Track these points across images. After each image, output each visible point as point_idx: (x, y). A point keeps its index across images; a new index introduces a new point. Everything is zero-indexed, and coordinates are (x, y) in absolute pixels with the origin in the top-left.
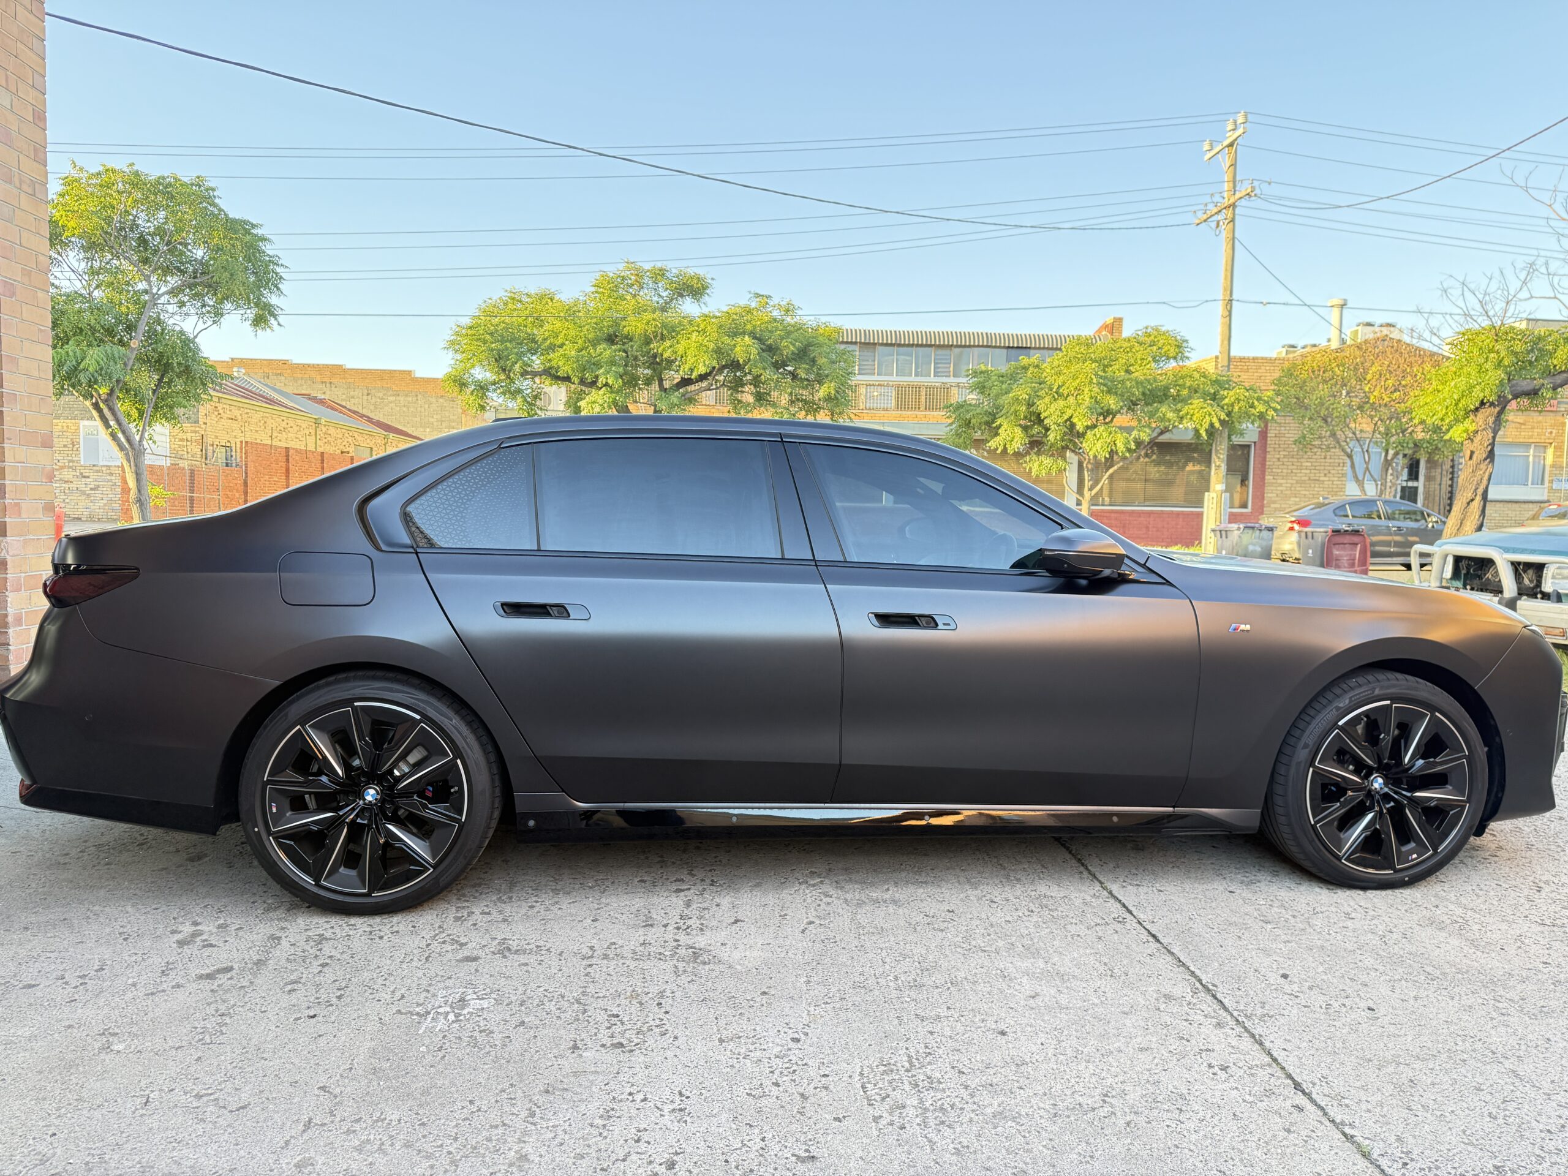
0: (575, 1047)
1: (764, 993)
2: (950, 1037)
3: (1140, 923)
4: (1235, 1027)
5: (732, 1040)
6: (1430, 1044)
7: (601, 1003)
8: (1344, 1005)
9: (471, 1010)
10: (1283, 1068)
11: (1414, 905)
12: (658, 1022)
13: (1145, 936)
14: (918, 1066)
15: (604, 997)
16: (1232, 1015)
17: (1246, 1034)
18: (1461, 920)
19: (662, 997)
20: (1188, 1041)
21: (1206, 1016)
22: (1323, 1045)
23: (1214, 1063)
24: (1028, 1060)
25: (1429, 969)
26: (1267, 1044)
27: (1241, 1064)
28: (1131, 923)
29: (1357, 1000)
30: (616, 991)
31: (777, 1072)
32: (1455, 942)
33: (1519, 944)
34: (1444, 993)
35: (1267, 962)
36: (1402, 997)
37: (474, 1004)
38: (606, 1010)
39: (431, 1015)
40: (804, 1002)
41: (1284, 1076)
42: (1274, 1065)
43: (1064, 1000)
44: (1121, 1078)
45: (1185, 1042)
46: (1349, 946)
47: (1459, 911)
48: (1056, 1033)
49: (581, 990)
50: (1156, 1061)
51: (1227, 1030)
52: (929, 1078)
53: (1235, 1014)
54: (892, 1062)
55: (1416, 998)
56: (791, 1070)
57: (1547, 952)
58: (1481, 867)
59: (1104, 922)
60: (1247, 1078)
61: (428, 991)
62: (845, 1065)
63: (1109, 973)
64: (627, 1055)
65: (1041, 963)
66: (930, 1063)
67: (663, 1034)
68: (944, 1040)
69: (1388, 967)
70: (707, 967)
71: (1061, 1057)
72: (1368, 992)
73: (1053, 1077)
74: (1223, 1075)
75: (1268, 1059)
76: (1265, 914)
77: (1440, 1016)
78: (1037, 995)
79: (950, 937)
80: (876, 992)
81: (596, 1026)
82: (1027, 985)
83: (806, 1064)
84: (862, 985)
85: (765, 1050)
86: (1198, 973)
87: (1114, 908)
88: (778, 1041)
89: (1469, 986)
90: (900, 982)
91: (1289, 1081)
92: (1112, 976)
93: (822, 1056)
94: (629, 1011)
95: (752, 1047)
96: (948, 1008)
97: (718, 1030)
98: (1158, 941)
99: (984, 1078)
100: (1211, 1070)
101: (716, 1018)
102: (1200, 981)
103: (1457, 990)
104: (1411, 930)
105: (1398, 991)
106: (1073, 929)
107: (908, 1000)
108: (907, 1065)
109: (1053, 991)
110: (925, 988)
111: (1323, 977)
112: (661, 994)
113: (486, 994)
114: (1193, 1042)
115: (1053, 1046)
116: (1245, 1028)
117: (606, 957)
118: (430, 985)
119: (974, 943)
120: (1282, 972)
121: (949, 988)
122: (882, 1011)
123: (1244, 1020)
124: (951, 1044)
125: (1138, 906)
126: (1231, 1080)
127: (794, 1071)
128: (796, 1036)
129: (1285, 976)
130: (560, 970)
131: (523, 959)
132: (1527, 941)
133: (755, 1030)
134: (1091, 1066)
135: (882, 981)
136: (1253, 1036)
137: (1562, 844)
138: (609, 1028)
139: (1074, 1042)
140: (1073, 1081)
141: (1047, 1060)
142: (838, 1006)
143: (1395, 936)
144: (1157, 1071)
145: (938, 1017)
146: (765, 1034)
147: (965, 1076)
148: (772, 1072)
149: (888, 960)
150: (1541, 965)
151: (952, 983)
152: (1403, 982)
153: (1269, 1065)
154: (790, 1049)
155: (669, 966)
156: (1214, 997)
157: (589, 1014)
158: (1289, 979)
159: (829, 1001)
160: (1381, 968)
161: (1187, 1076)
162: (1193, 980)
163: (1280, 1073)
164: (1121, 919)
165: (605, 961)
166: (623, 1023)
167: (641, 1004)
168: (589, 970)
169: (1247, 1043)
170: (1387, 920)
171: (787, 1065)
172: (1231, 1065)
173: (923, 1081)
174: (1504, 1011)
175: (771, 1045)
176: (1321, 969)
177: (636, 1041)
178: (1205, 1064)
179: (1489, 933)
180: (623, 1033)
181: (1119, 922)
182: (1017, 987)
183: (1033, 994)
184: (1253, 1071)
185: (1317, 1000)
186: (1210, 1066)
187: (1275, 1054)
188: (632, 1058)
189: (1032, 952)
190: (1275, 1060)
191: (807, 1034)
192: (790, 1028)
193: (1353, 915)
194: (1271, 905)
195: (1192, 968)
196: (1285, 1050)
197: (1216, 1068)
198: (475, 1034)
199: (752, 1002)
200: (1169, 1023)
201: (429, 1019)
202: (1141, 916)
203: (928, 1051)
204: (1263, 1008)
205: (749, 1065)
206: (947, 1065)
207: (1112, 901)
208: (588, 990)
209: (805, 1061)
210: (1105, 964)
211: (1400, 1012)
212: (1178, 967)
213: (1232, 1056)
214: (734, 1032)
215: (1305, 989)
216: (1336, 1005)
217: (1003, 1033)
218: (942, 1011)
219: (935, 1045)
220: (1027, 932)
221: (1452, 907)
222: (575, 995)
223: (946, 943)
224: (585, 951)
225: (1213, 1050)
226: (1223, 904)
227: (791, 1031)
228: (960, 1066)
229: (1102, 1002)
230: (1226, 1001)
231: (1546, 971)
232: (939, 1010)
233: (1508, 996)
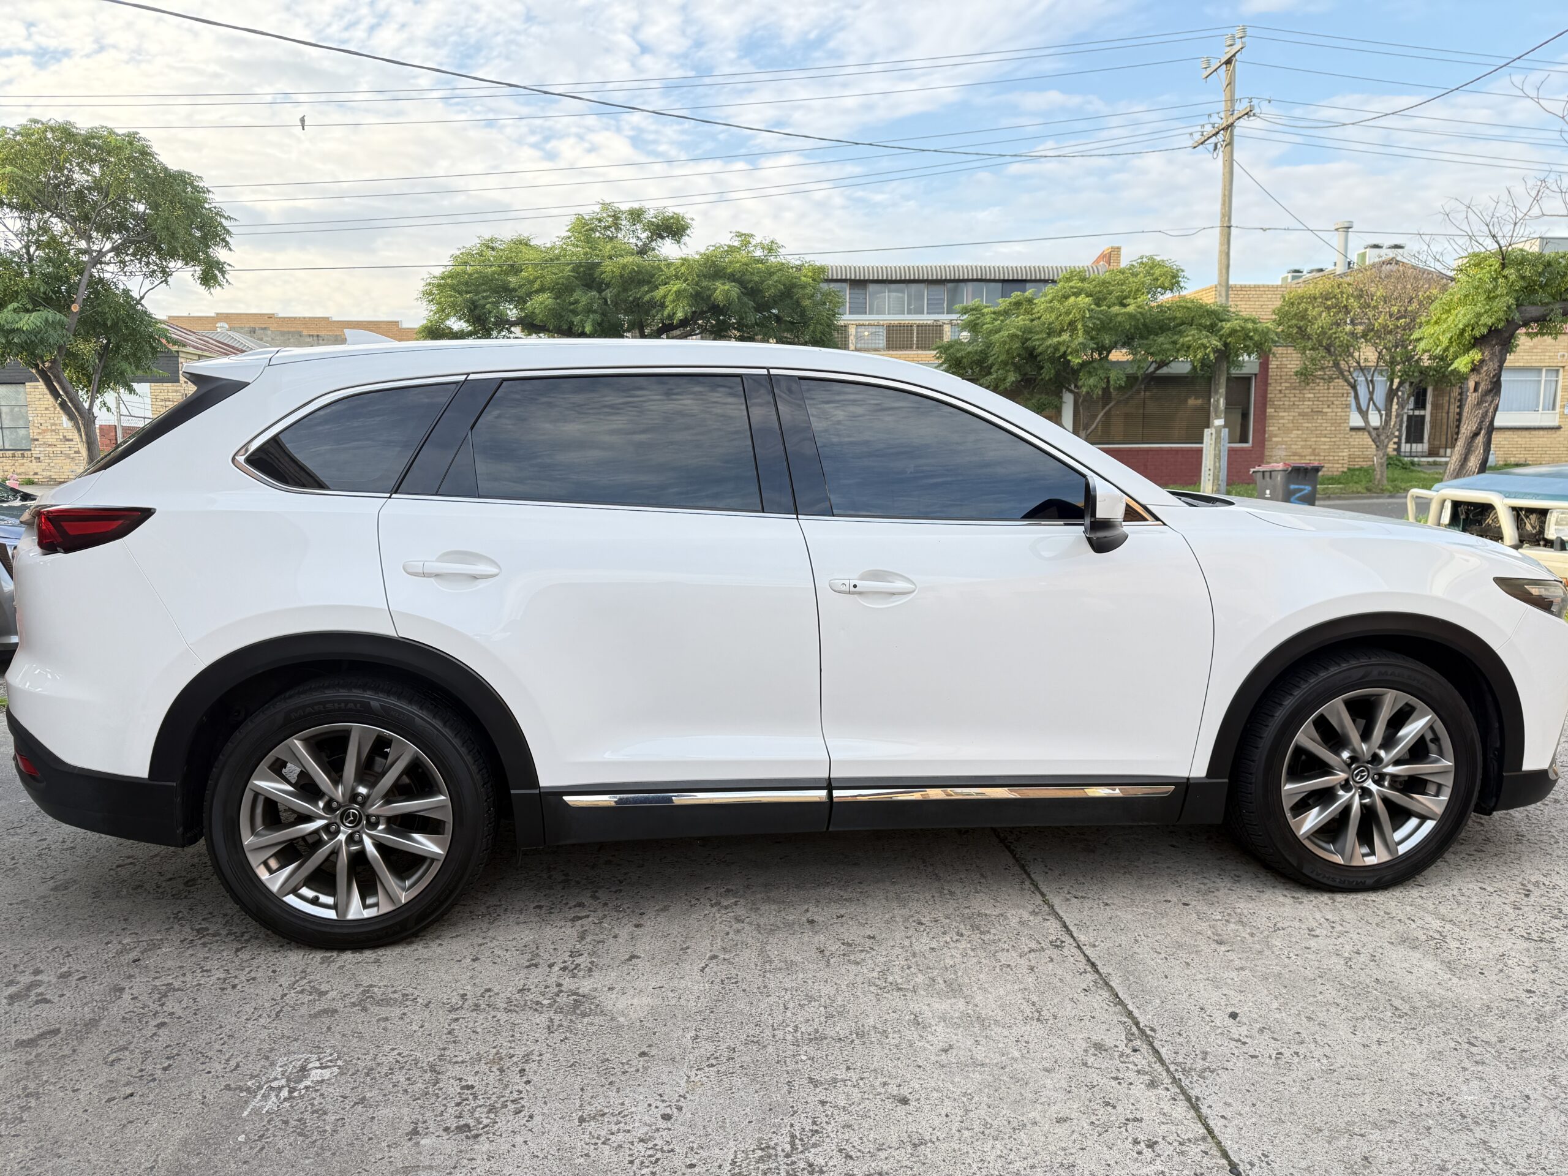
0: (415, 1132)
1: (643, 1054)
2: (844, 1107)
3: (1079, 947)
4: (1170, 1086)
5: (594, 1118)
6: (1390, 1106)
7: (457, 1071)
8: (1297, 1053)
9: (309, 1083)
10: (1219, 1143)
11: (1386, 916)
12: (515, 1095)
13: (1082, 965)
14: (800, 1148)
15: (463, 1062)
16: (1168, 1070)
17: (1181, 1097)
18: (1437, 936)
19: (527, 1062)
20: (1114, 1107)
21: (1138, 1072)
22: (1269, 1110)
23: (1141, 1137)
24: (927, 1138)
25: (1397, 1002)
26: (1204, 1110)
27: (1171, 1138)
28: (1070, 948)
29: (1312, 1046)
30: (478, 1054)
31: (637, 1162)
32: (1430, 965)
33: (1500, 966)
34: (1412, 1034)
35: (1215, 996)
36: (1364, 1041)
37: (316, 1075)
38: (460, 1079)
39: (262, 1092)
40: (686, 1064)
41: (1219, 1154)
42: (1209, 1139)
43: (980, 1053)
44: (1030, 1161)
45: (1110, 1108)
46: (1308, 973)
47: (1436, 924)
48: (965, 1099)
49: (438, 1053)
50: (1075, 1136)
51: (1160, 1091)
52: (811, 1165)
53: (1172, 1068)
54: (772, 1144)
55: (1379, 1042)
56: (653, 1159)
57: (1532, 976)
58: (1464, 865)
59: (1039, 947)
60: (1176, 1158)
61: (267, 1058)
62: (717, 1151)
63: (1036, 1015)
64: (471, 1142)
65: (961, 1004)
66: (815, 1145)
67: (517, 1112)
68: (836, 1112)
69: (1351, 1001)
70: (586, 1020)
71: (967, 1133)
72: (1325, 1035)
73: (952, 1162)
74: (1148, 1154)
75: (1202, 1131)
76: (1220, 932)
77: (1405, 1066)
78: (951, 1047)
79: (866, 971)
80: (770, 1049)
81: (445, 1102)
82: (941, 1034)
83: (672, 1150)
84: (755, 1039)
85: (629, 1131)
86: (1136, 1013)
87: (1052, 928)
88: (646, 1118)
89: (1441, 1025)
90: (799, 1034)
91: (1224, 1162)
92: (1038, 1020)
93: (692, 1138)
94: (485, 1080)
95: (614, 1128)
96: (848, 1068)
97: (581, 1106)
98: (1097, 971)
99: (873, 1165)
100: (1138, 1148)
101: (582, 1089)
102: (1137, 1024)
103: (1427, 1030)
104: (1380, 950)
105: (1359, 1033)
106: (1003, 957)
107: (804, 1058)
108: (788, 1148)
109: (970, 1042)
110: (825, 1042)
111: (1277, 1016)
112: (527, 1058)
113: (331, 1061)
114: (1120, 1109)
115: (959, 1118)
116: (1181, 1088)
117: (476, 1007)
118: (272, 1050)
119: (890, 979)
120: (1230, 1010)
121: (852, 1041)
122: (771, 1075)
123: (1182, 1077)
124: (843, 1118)
125: (1080, 925)
126: (1158, 1162)
127: (658, 1160)
128: (668, 1111)
129: (1233, 1016)
130: (422, 1027)
131: (384, 1011)
132: (1510, 962)
133: (623, 1104)
134: (999, 1146)
135: (779, 1034)
136: (1188, 1099)
137: (1555, 834)
138: (458, 1104)
139: (983, 1111)
140: (975, 1166)
141: (949, 1137)
142: (723, 1068)
143: (1363, 958)
144: (1073, 1151)
145: (835, 1081)
146: (633, 1109)
147: (852, 1162)
148: (631, 1162)
149: (791, 1005)
150: (1524, 995)
151: (857, 1034)
152: (1367, 1020)
153: (1204, 1139)
154: (658, 1130)
155: (542, 1019)
156: (1151, 1044)
157: (441, 1085)
158: (1238, 1019)
159: (714, 1062)
160: (1343, 1002)
161: (1108, 1157)
162: (1129, 1022)
163: (1215, 1151)
164: (1058, 943)
165: (474, 1014)
166: (475, 1098)
167: (501, 1070)
168: (454, 1026)
169: (1181, 1110)
170: (1355, 937)
171: (650, 1152)
172: (1160, 1140)
173: (804, 1169)
174: (1478, 1058)
175: (637, 1124)
176: (1275, 1005)
177: (486, 1121)
178: (1130, 1139)
179: (1468, 952)
180: (472, 1113)
181: (1057, 946)
182: (930, 1037)
183: (946, 1046)
184: (1184, 1148)
185: (1264, 1045)
186: (1136, 1142)
187: (1211, 1123)
188: (476, 1147)
189: (954, 989)
190: (1210, 1132)
191: (680, 1109)
192: (663, 1101)
193: (1317, 932)
194: (1227, 921)
195: (1130, 1007)
196: (1223, 1117)
197: (1142, 1144)
198: (307, 1116)
199: (626, 1067)
200: (1095, 1083)
201: (259, 1097)
202: (1082, 938)
203: (815, 1128)
204: (1204, 1059)
205: (606, 1153)
206: (834, 1147)
207: (1052, 919)
208: (447, 1053)
209: (671, 1146)
210: (1034, 1004)
211: (1361, 1063)
212: (1115, 1005)
213: (1163, 1127)
214: (599, 1107)
215: (1254, 1032)
216: (1287, 1053)
217: (904, 1101)
218: (841, 1073)
219: (825, 1119)
220: (951, 963)
221: (1429, 918)
222: (431, 1059)
223: (859, 980)
224: (455, 1000)
225: (1141, 1120)
226: (1174, 920)
227: (665, 1104)
228: (849, 1148)
229: (1022, 1056)
230: (1163, 1051)
231: (1529, 1002)
232: (837, 1072)
233: (1484, 1037)
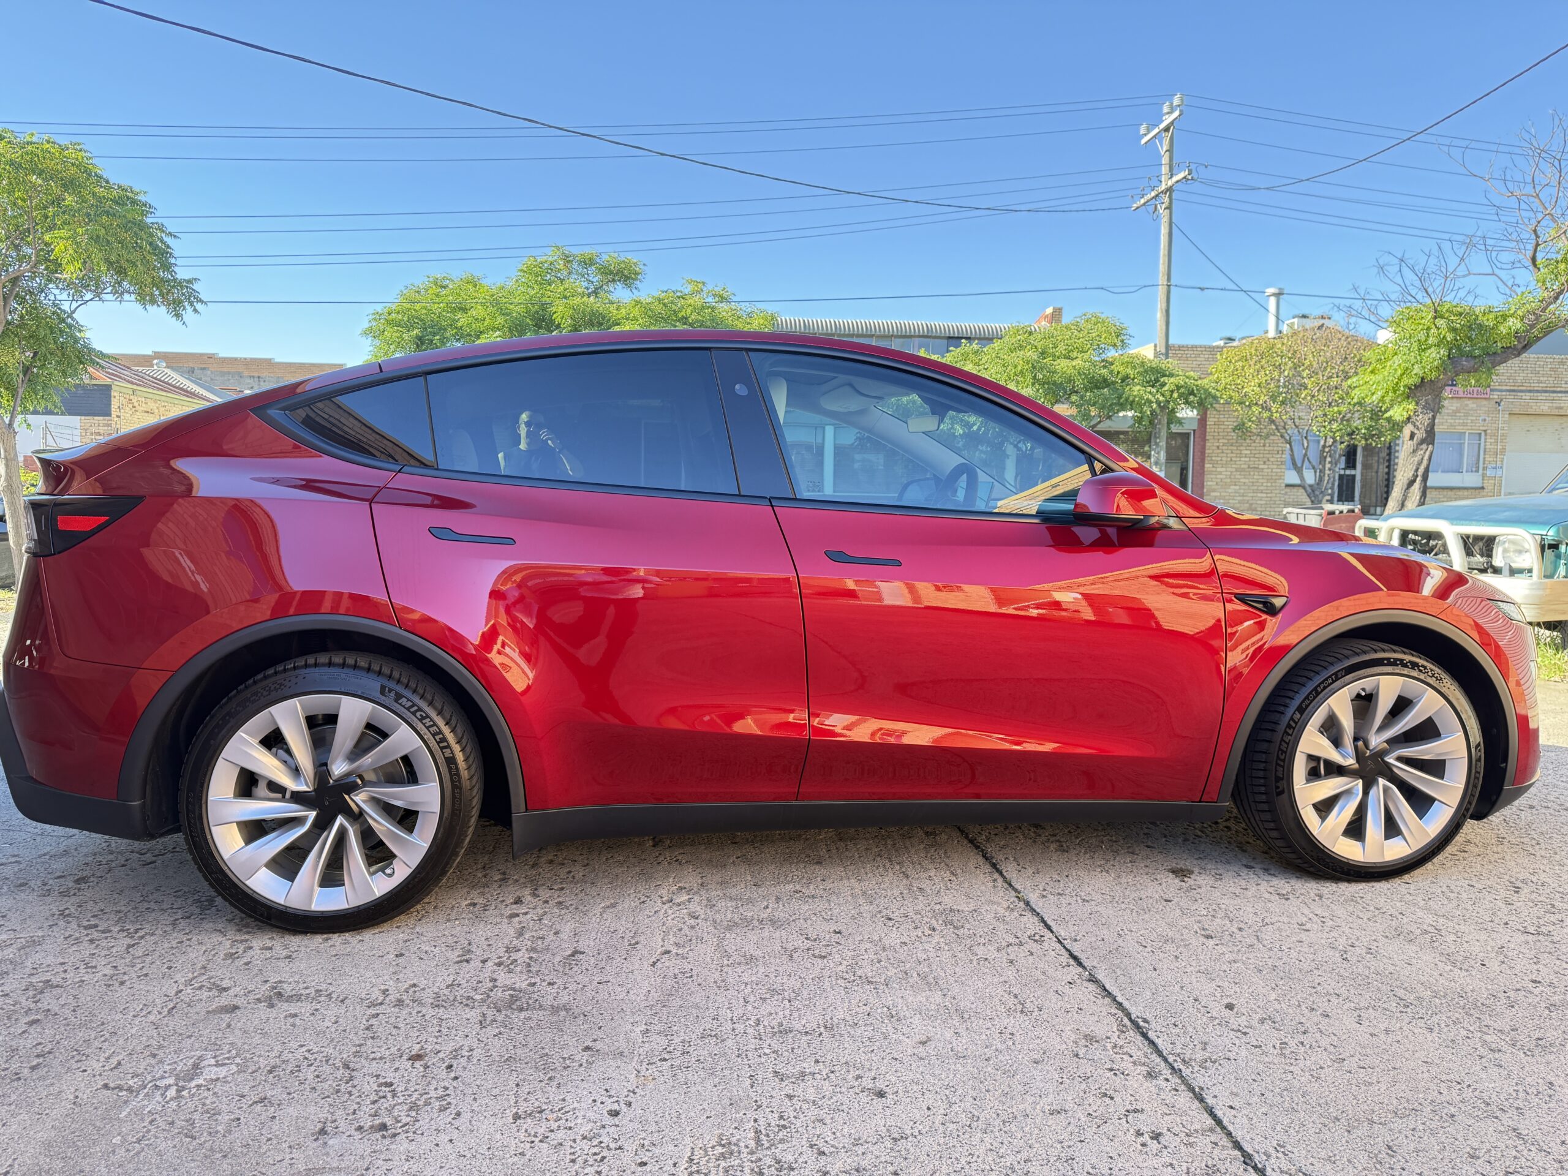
0: (323, 1131)
1: (587, 1048)
2: (814, 1101)
3: (1059, 942)
4: (1170, 1077)
5: (530, 1115)
6: (1409, 1095)
7: (374, 1067)
8: (1302, 1043)
9: (201, 1081)
10: (1229, 1134)
11: (1377, 912)
12: (440, 1092)
13: (1065, 958)
14: (767, 1145)
15: (381, 1058)
16: (1166, 1060)
17: (1183, 1087)
18: (1432, 930)
19: (455, 1057)
20: (1112, 1098)
21: (1134, 1063)
22: (1278, 1100)
23: (1144, 1129)
24: (908, 1132)
25: (1401, 993)
26: (1210, 1101)
27: (1176, 1130)
28: (1050, 941)
29: (1318, 1035)
30: (399, 1050)
31: (580, 1161)
32: (1428, 957)
33: (1501, 958)
34: (1421, 1023)
35: (1210, 987)
36: (1371, 1030)
37: (210, 1073)
38: (378, 1076)
39: (146, 1091)
40: (636, 1059)
41: (1230, 1145)
42: (1218, 1129)
43: (960, 1046)
44: (1024, 1155)
45: (1107, 1100)
46: (1305, 966)
47: (1430, 919)
48: (947, 1092)
49: (354, 1049)
50: (1070, 1128)
51: (1161, 1082)
52: (778, 1162)
53: (1171, 1059)
54: (734, 1140)
55: (1387, 1031)
56: (599, 1157)
57: (1535, 967)
58: (1449, 864)
59: (1017, 941)
60: (1183, 1149)
61: (154, 1056)
62: (671, 1147)
63: (1019, 1007)
64: (387, 1141)
65: (938, 997)
66: (782, 1141)
67: (443, 1109)
68: (805, 1106)
69: (1352, 992)
70: (523, 1015)
71: (951, 1127)
72: (1329, 1025)
73: (938, 1156)
74: (1154, 1145)
75: (1210, 1121)
76: (1206, 926)
77: (1417, 1055)
78: (929, 1039)
79: (832, 965)
80: (729, 1043)
81: (358, 1100)
82: (919, 1027)
83: (620, 1148)
84: (713, 1033)
85: (570, 1128)
86: (1126, 1004)
87: (1031, 924)
88: (591, 1115)
89: (1449, 1014)
90: (761, 1027)
91: (1237, 1153)
92: (1022, 1012)
93: (643, 1135)
94: (406, 1076)
95: (554, 1125)
96: (817, 1061)
97: (516, 1102)
98: (1080, 964)
99: (849, 1161)
100: (1141, 1140)
101: (518, 1085)
102: (1128, 1015)
103: (1435, 1019)
104: (1375, 944)
105: (1366, 1023)
106: (981, 951)
107: (768, 1051)
108: (752, 1144)
109: (949, 1034)
110: (791, 1035)
111: (1277, 1006)
112: (456, 1053)
113: (228, 1059)
114: (1118, 1099)
115: (942, 1111)
116: (1181, 1077)
117: (400, 1003)
118: (160, 1047)
119: (859, 973)
120: (1226, 1001)
121: (821, 1034)
122: (731, 1068)
123: (1181, 1067)
124: (813, 1112)
125: (1061, 920)
126: (1165, 1152)
127: (604, 1158)
128: (616, 1107)
129: (1230, 1007)
130: (336, 1022)
131: (293, 1008)
132: (1510, 954)
133: (564, 1100)
134: (988, 1139)
135: (740, 1027)
136: (1191, 1089)
137: (1535, 836)
138: (374, 1102)
139: (968, 1103)
140: (963, 1161)
141: (933, 1131)
142: (677, 1063)
143: (1358, 951)
144: (1071, 1143)
145: (803, 1074)
146: (576, 1105)
147: (824, 1157)
148: (573, 1161)
149: (751, 999)
150: (1531, 985)
151: (826, 1027)
152: (1371, 1010)
153: (1211, 1130)
154: (604, 1127)
155: (474, 1015)
156: (1145, 1036)
157: (355, 1082)
158: (1235, 1010)
159: (667, 1056)
160: (1342, 991)
161: (1109, 1149)
162: (1120, 1014)
163: (1225, 1141)
164: (1037, 937)
165: (397, 1010)
166: (394, 1094)
167: (426, 1067)
168: (373, 1021)
169: (1184, 1099)
170: (1347, 931)
171: (595, 1150)
172: (1165, 1131)
173: (770, 1166)
174: (1493, 1046)
175: (579, 1121)
176: (1273, 996)
177: (405, 1120)
178: (1132, 1131)
179: (1466, 945)
180: (390, 1110)
181: (1036, 941)
182: (905, 1030)
183: (924, 1038)
184: (1192, 1140)
185: (1267, 1035)
186: (1139, 1134)
187: (1219, 1114)
188: (393, 1147)
189: (930, 982)
190: (1219, 1122)
191: (629, 1104)
192: (610, 1096)
193: (1308, 926)
194: (1214, 916)
195: (1120, 999)
196: (1231, 1107)
197: (1146, 1135)
198: (196, 1116)
199: (568, 1062)
200: (1089, 1074)
201: (141, 1096)
202: (1062, 933)
203: (782, 1122)
204: (1204, 1049)
205: (544, 1151)
206: (804, 1143)
207: (1029, 915)
208: (363, 1049)
209: (619, 1143)
210: (1016, 996)
211: (1369, 1051)
212: (1103, 997)
213: (1166, 1118)
214: (536, 1104)
215: (1255, 1022)
216: (1292, 1044)
217: (881, 1094)
218: (809, 1066)
219: (792, 1114)
220: (925, 956)
221: (1420, 913)
222: (345, 1056)
223: (827, 973)
224: (376, 995)
225: (1142, 1111)
226: (1158, 917)
227: (612, 1100)
228: (821, 1143)
229: (1008, 1048)
230: (1159, 1042)
231: (1536, 991)
232: (805, 1065)
233: (1496, 1026)
